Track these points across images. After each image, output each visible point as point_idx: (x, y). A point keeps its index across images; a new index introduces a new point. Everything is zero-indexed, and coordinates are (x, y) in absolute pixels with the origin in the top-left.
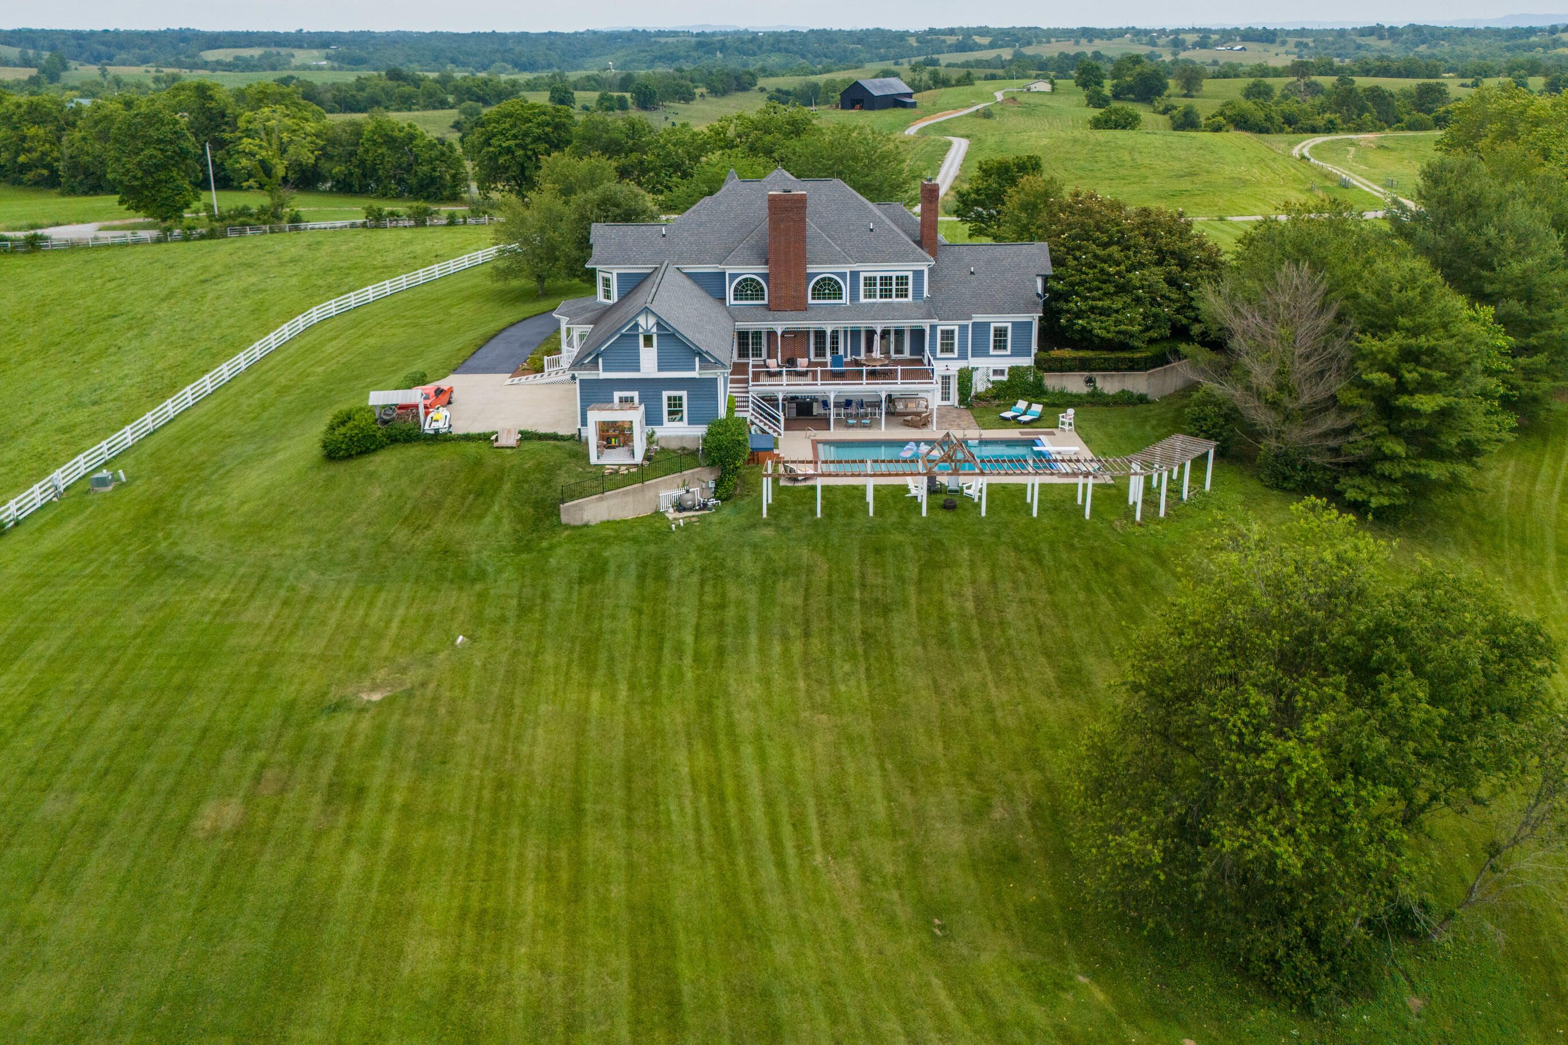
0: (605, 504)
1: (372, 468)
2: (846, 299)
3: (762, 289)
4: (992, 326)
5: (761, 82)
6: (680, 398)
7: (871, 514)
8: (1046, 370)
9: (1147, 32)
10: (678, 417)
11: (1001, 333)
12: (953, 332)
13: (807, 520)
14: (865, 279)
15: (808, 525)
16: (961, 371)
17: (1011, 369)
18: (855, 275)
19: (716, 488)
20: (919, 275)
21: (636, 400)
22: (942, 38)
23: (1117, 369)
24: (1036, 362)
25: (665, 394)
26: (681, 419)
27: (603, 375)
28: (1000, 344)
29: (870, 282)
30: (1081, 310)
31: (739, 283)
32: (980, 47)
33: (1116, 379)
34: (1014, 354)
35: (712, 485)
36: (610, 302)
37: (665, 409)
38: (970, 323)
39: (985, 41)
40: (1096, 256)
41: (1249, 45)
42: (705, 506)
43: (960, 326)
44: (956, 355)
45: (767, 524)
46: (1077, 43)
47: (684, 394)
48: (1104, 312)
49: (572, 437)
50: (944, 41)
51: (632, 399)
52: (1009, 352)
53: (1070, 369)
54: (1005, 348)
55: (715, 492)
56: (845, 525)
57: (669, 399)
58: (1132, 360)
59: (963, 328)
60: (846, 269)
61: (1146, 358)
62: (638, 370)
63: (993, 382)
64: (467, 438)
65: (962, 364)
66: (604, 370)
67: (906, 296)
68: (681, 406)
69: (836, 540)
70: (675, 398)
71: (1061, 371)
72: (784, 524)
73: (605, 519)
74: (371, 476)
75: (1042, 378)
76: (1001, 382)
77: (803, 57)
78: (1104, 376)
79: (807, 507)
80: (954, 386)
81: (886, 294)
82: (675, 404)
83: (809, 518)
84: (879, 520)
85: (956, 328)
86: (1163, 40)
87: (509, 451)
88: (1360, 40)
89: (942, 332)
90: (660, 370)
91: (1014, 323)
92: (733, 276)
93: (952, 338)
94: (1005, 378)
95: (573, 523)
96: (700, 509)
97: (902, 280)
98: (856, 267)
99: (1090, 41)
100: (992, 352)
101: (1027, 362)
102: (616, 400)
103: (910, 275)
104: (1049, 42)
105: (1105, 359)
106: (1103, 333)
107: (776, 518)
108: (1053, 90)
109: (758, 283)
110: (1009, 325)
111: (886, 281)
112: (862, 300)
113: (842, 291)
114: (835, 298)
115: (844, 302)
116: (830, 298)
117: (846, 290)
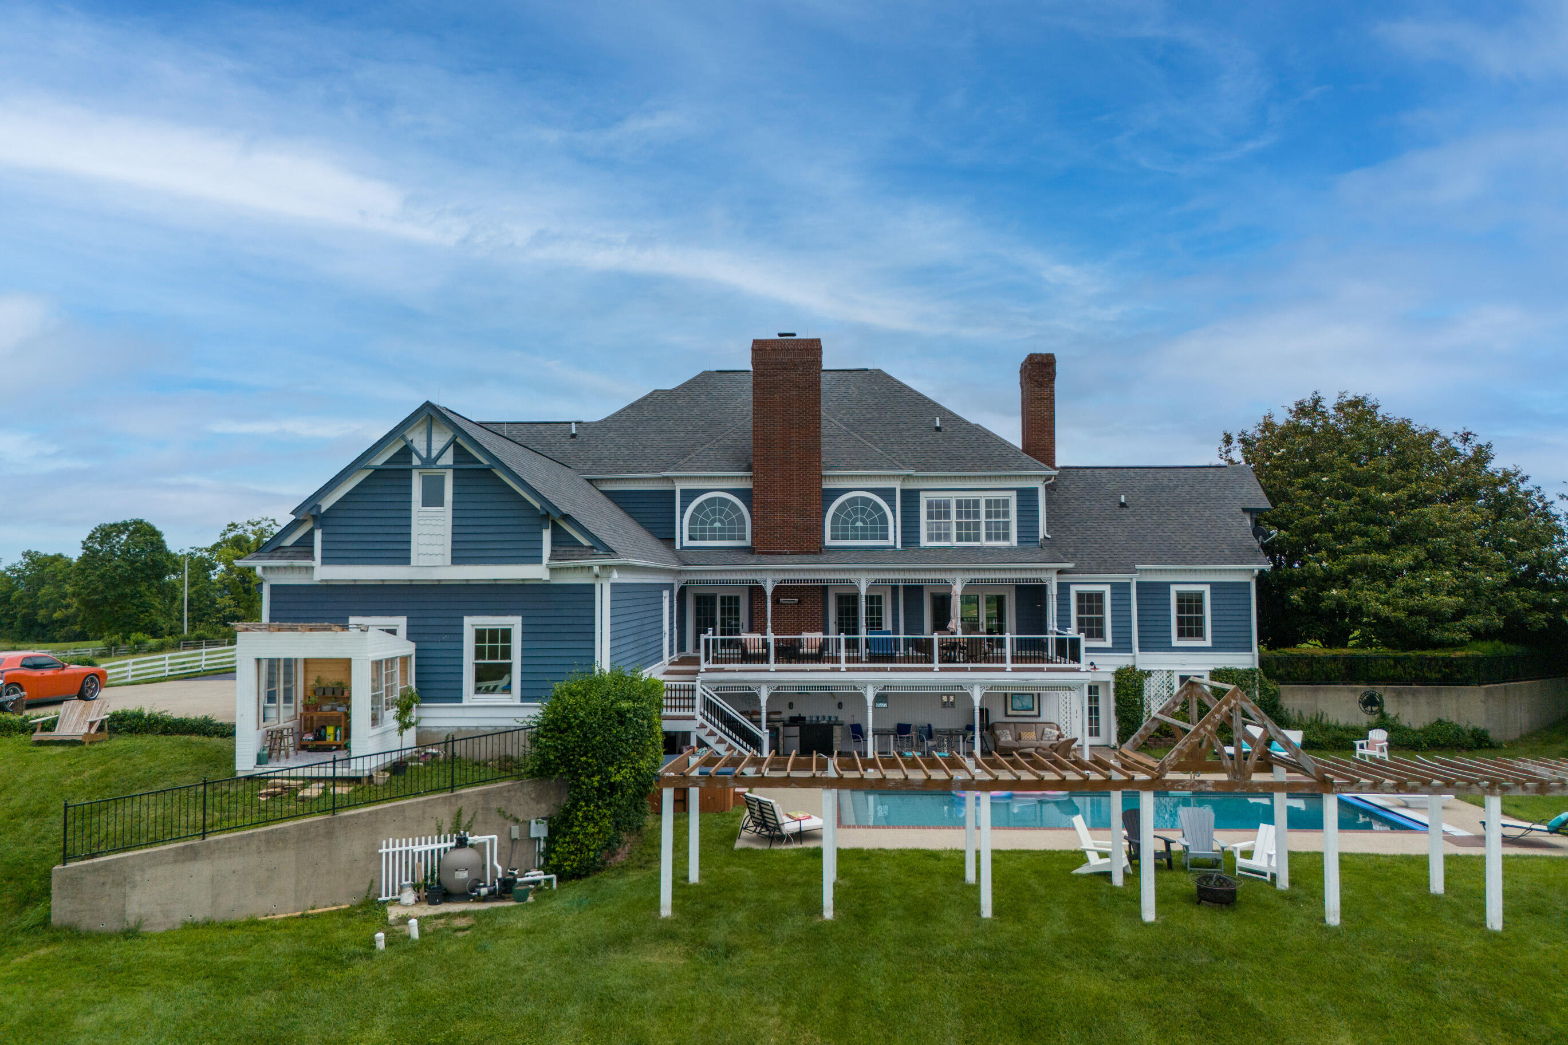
0: (203, 869)
2: (894, 537)
3: (742, 519)
4: (1174, 589)
6: (506, 634)
7: (987, 912)
8: (1283, 680)
10: (502, 683)
11: (1190, 604)
12: (1100, 596)
13: (793, 925)
14: (930, 503)
15: (793, 940)
16: (1119, 674)
17: (1215, 674)
18: (911, 498)
19: (550, 840)
20: (1026, 499)
23: (1425, 681)
25: (471, 624)
26: (507, 689)
27: (324, 573)
28: (1190, 627)
29: (938, 509)
31: (701, 508)
33: (1422, 699)
34: (1218, 646)
35: (539, 831)
37: (468, 661)
38: (1134, 579)
42: (507, 888)
43: (1114, 586)
44: (1108, 643)
45: (667, 934)
47: (515, 623)
48: (1375, 573)
52: (1208, 642)
53: (1328, 680)
54: (1200, 634)
55: (548, 852)
56: (908, 942)
57: (480, 635)
58: (1448, 663)
59: (1120, 590)
61: (1478, 660)
62: (405, 559)
65: (1122, 660)
66: (326, 560)
67: (1005, 535)
68: (507, 653)
69: (880, 987)
70: (493, 634)
71: (1312, 680)
72: (719, 934)
73: (199, 916)
75: (1277, 694)
78: (1399, 694)
79: (796, 894)
80: (1108, 704)
81: (968, 531)
83: (800, 920)
84: (1012, 928)
85: (1107, 589)
89: (1081, 596)
90: (457, 559)
91: (1214, 586)
92: (689, 495)
93: (1100, 610)
95: (86, 922)
96: (493, 896)
97: (998, 508)
98: (912, 482)
100: (1175, 642)
101: (1245, 661)
103: (1013, 498)
105: (1397, 660)
107: (697, 918)
109: (734, 508)
110: (1207, 589)
111: (968, 508)
112: (924, 542)
113: (887, 523)
114: (874, 537)
115: (892, 544)
116: (864, 537)
117: (895, 521)
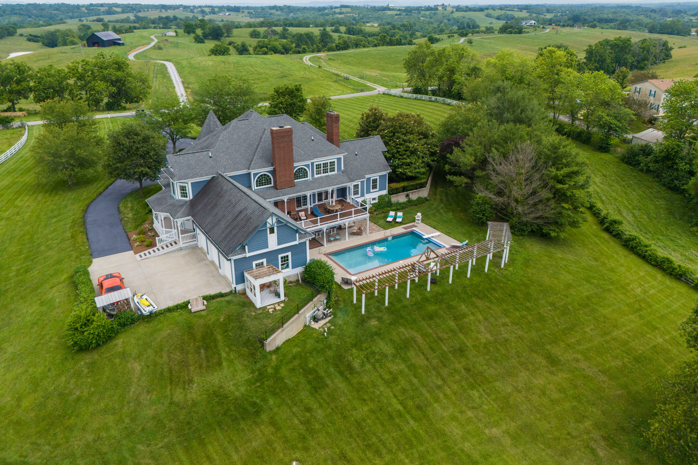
0: (284, 332)
1: (119, 349)
2: (309, 177)
3: (270, 179)
4: (372, 179)
5: (19, 31)
6: (287, 256)
7: (408, 297)
9: (188, 7)
10: (287, 266)
11: (375, 181)
12: (358, 185)
13: (383, 309)
14: (316, 165)
17: (379, 197)
18: (312, 164)
19: (327, 302)
20: (339, 159)
21: (265, 264)
22: (98, 8)
23: (416, 189)
24: (388, 192)
25: (280, 256)
27: (248, 255)
28: (374, 187)
29: (318, 166)
30: (398, 165)
31: (259, 177)
32: (117, 13)
33: (416, 193)
34: (380, 190)
35: (325, 302)
36: (188, 199)
37: (280, 263)
38: (364, 179)
39: (119, 10)
40: (404, 140)
41: (231, 13)
43: (361, 182)
44: (360, 195)
46: (161, 11)
47: (289, 254)
48: (409, 164)
49: (231, 292)
50: (99, 10)
51: (262, 263)
52: (378, 189)
53: (400, 192)
54: (376, 188)
55: (327, 305)
57: (282, 258)
58: (421, 184)
60: (309, 162)
62: (267, 247)
63: (373, 204)
64: (169, 310)
65: (362, 199)
66: (249, 252)
67: (334, 171)
68: (288, 260)
70: (285, 257)
71: (396, 193)
74: (123, 355)
76: (376, 203)
77: (30, 17)
78: (412, 193)
81: (325, 171)
82: (285, 259)
83: (383, 307)
85: (359, 183)
86: (196, 11)
87: (203, 313)
88: (270, 11)
90: (278, 244)
92: (255, 175)
94: (376, 201)
95: (272, 349)
97: (332, 163)
98: (312, 161)
99: (166, 11)
100: (372, 191)
101: (385, 192)
102: (254, 266)
103: (336, 160)
104: (148, 11)
105: (412, 185)
106: (409, 174)
107: (369, 312)
108: (177, 35)
109: (268, 176)
111: (325, 165)
112: (315, 176)
113: (308, 173)
116: (302, 178)
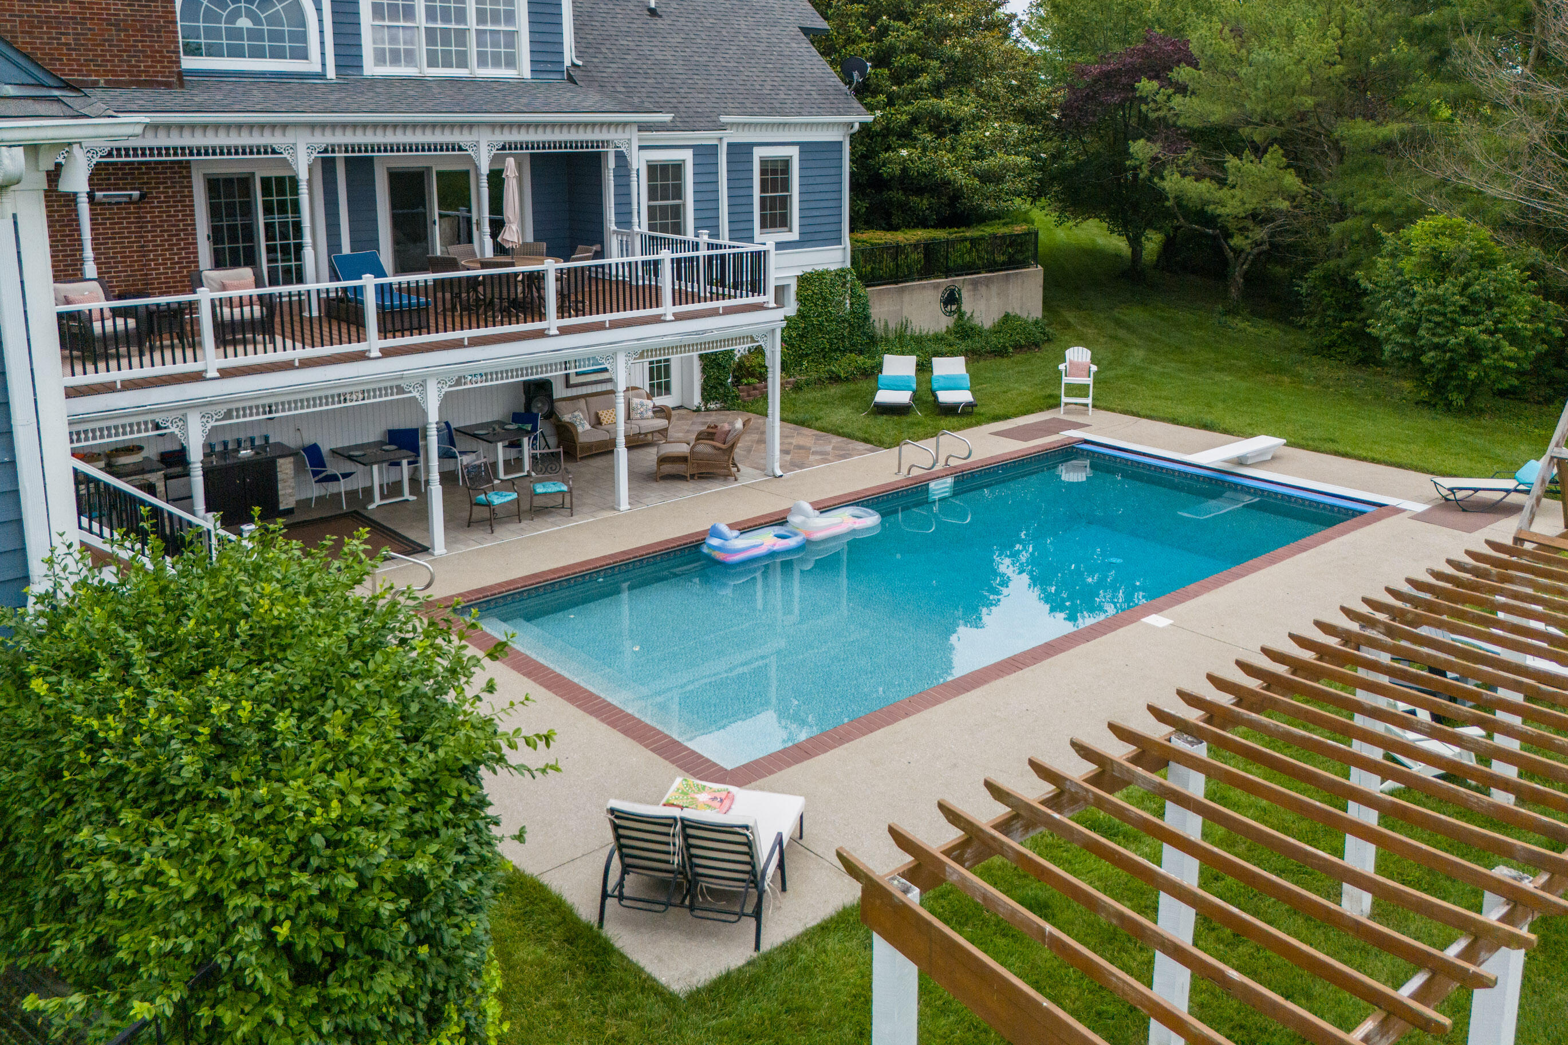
2: (320, 54)
4: (758, 153)
8: (872, 280)
11: (776, 176)
12: (678, 169)
17: (805, 280)
24: (855, 258)
28: (775, 212)
33: (994, 289)
38: (724, 138)
43: (698, 152)
54: (785, 221)
59: (705, 154)
67: (510, 60)
71: (896, 279)
75: (867, 301)
81: (447, 50)
85: (688, 157)
89: (652, 170)
91: (802, 147)
93: (680, 191)
101: (833, 258)
110: (794, 152)
112: (370, 68)
113: (303, 24)
114: (277, 54)
115: (318, 69)
116: (257, 53)
117: (321, 21)
